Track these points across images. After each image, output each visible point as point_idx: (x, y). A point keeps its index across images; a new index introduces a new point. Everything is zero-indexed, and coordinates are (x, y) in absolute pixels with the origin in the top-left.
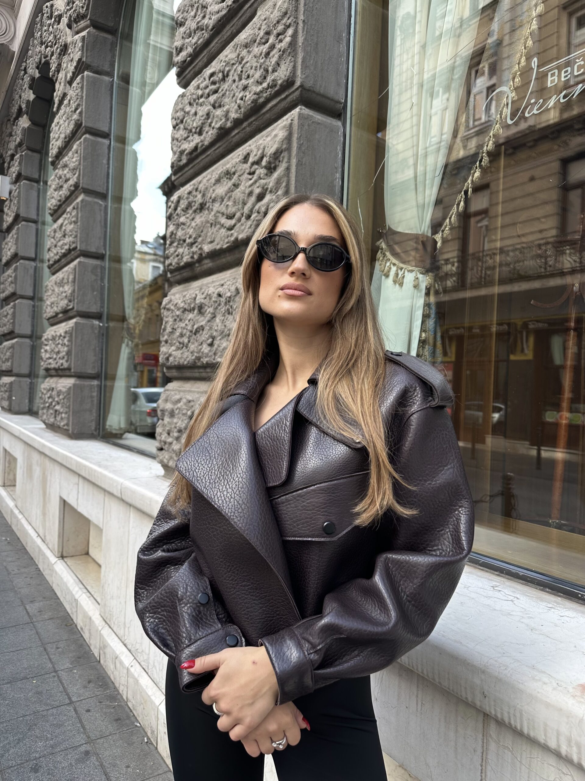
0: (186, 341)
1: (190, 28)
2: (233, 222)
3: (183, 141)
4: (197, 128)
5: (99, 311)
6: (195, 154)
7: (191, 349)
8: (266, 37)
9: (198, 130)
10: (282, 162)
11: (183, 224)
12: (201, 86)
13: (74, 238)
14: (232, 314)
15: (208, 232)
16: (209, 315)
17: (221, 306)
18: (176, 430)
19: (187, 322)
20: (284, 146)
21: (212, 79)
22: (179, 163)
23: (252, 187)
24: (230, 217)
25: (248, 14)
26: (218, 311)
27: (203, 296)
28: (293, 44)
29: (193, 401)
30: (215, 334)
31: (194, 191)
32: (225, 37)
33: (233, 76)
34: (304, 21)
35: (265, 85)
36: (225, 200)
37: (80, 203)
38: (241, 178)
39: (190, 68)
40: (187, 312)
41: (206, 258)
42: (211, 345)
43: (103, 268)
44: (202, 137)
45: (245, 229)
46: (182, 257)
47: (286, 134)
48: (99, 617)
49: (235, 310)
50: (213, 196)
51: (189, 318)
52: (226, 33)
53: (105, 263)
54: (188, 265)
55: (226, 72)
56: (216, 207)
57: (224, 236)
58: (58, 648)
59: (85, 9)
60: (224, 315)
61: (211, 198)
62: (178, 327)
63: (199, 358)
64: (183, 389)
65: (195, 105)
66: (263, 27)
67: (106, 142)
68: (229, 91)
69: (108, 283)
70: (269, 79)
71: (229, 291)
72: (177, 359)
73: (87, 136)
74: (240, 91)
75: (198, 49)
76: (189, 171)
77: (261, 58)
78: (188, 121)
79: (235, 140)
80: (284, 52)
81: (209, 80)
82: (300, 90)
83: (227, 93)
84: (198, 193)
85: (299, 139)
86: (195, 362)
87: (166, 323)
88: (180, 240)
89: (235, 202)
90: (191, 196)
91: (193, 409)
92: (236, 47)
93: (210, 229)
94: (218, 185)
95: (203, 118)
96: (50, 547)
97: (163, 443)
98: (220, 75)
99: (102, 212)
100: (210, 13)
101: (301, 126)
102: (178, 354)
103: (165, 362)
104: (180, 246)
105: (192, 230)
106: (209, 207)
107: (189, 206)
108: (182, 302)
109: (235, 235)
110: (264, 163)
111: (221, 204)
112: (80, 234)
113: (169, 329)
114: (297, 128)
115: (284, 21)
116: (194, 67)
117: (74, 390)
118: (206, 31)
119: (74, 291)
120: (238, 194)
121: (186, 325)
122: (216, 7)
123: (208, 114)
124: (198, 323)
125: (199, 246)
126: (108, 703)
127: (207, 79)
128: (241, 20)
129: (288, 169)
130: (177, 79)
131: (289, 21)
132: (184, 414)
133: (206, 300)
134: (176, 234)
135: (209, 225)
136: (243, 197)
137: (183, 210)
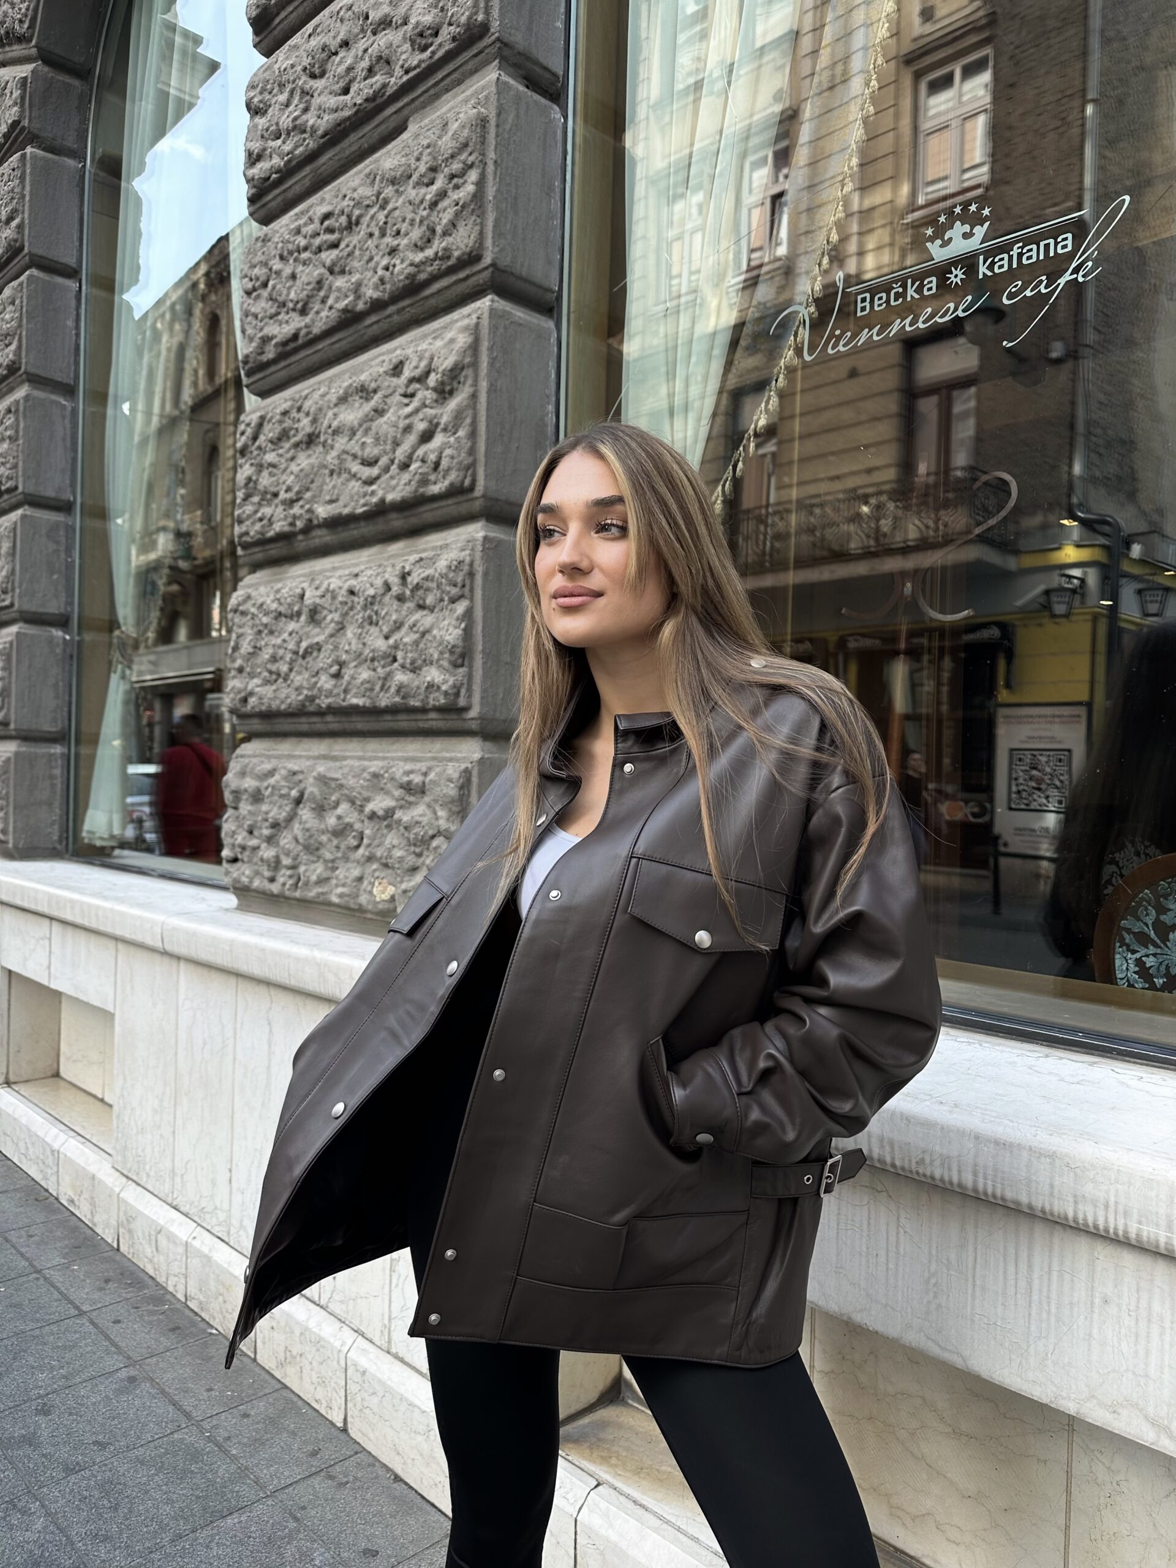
0: (284, 668)
1: (277, 124)
2: (375, 471)
3: (266, 320)
4: (297, 302)
5: (62, 611)
6: (292, 345)
7: (297, 684)
8: (431, 175)
9: (299, 306)
10: (464, 383)
11: (274, 466)
12: (304, 230)
13: (10, 469)
14: (377, 624)
15: (324, 483)
16: (333, 625)
17: (355, 611)
18: (267, 824)
19: (285, 636)
20: (467, 360)
21: (326, 223)
22: (259, 358)
23: (412, 418)
24: (370, 463)
25: (391, 124)
26: (349, 618)
27: (319, 593)
28: (478, 196)
29: (302, 772)
30: (344, 657)
31: (295, 410)
32: (347, 153)
33: (368, 226)
34: (496, 162)
35: (429, 252)
36: (359, 434)
37: (22, 401)
38: (388, 401)
39: (276, 192)
40: (283, 619)
41: (319, 526)
42: (337, 676)
43: (70, 529)
44: (307, 319)
45: (397, 485)
46: (271, 522)
47: (470, 340)
48: (113, 1171)
49: (383, 618)
50: (335, 424)
51: (290, 629)
52: (350, 146)
53: (75, 519)
54: (281, 537)
55: (354, 218)
56: (341, 442)
57: (358, 493)
58: (31, 1236)
59: (26, 26)
60: (361, 626)
61: (330, 427)
62: (266, 645)
63: (311, 699)
64: (275, 753)
65: (291, 261)
66: (425, 158)
67: (73, 285)
68: (361, 249)
69: (80, 558)
70: (438, 245)
71: (372, 585)
72: (265, 700)
73: (34, 271)
74: (384, 255)
75: (294, 163)
76: (278, 372)
77: (422, 207)
78: (278, 287)
79: (371, 332)
80: (463, 207)
81: (322, 223)
82: (491, 270)
83: (357, 253)
84: (301, 415)
85: (490, 349)
86: (304, 706)
87: (238, 637)
88: (266, 492)
89: (377, 440)
90: (286, 419)
91: (302, 786)
92: (371, 177)
93: (328, 480)
94: (343, 407)
95: (309, 287)
97: (238, 850)
98: (343, 220)
99: (67, 421)
100: (320, 108)
101: (493, 329)
102: (268, 691)
103: (238, 705)
104: (264, 503)
105: (292, 477)
106: (325, 441)
107: (284, 435)
108: (273, 601)
109: (380, 493)
110: (432, 380)
111: (350, 440)
112: (24, 462)
113: (246, 648)
114: (487, 331)
115: (463, 157)
116: (285, 191)
117: (16, 763)
118: (311, 135)
119: (13, 572)
120: (383, 424)
121: (284, 641)
122: (333, 101)
123: (320, 283)
124: (308, 637)
125: (307, 507)
126: (151, 1307)
127: (317, 221)
128: (380, 129)
129: (474, 396)
130: (249, 207)
131: (471, 159)
132: (282, 796)
133: (324, 600)
134: (256, 482)
135: (327, 472)
136: (391, 432)
137: (271, 442)
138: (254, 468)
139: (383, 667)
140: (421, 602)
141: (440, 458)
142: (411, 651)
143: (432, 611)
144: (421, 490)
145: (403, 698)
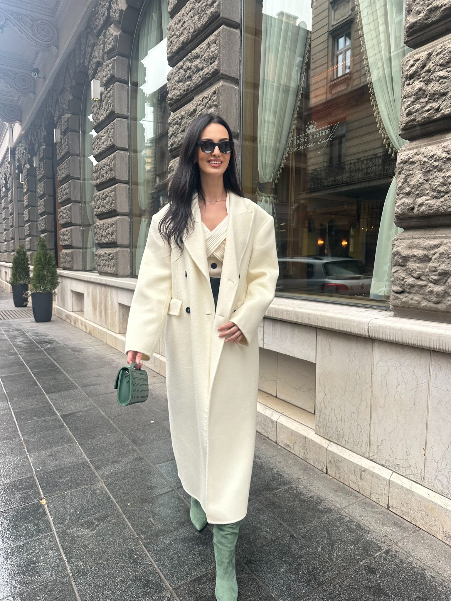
48: (317, 436)
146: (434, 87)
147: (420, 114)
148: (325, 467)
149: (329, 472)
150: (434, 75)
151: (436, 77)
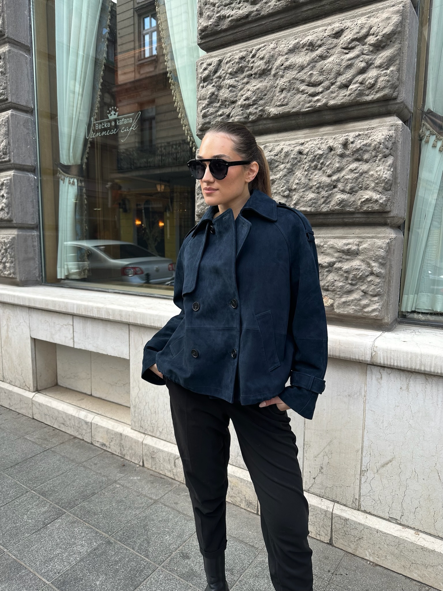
2: (318, 89)
5: (33, 164)
6: (243, 21)
10: (394, 42)
11: (234, 87)
14: (321, 169)
15: (275, 96)
17: (303, 163)
20: (399, 29)
23: (353, 61)
24: (314, 85)
26: (298, 166)
30: (294, 187)
31: (251, 56)
36: (307, 69)
38: (330, 51)
42: (288, 196)
43: (33, 123)
44: (257, 7)
45: (337, 96)
46: (228, 117)
48: (133, 431)
49: (327, 166)
50: (286, 63)
53: (35, 118)
56: (291, 74)
57: (303, 101)
60: (308, 170)
61: (283, 65)
71: (318, 149)
79: (305, 15)
84: (256, 59)
89: (321, 72)
90: (243, 61)
93: (279, 94)
94: (291, 55)
96: (16, 384)
99: (28, 66)
104: (225, 106)
105: (250, 93)
107: (241, 70)
109: (324, 101)
111: (299, 72)
112: (11, 86)
117: (17, 240)
120: (327, 64)
125: (260, 108)
129: (401, 49)
133: (276, 157)
134: (217, 96)
135: (278, 89)
136: (336, 68)
137: (230, 74)
138: (215, 88)
139: (326, 191)
140: (360, 157)
141: (376, 81)
142: (351, 183)
143: (368, 162)
144: (358, 99)
145: (342, 207)
146: (224, 94)
147: (214, 117)
148: (142, 461)
149: (146, 465)
150: (225, 82)
151: (226, 85)
